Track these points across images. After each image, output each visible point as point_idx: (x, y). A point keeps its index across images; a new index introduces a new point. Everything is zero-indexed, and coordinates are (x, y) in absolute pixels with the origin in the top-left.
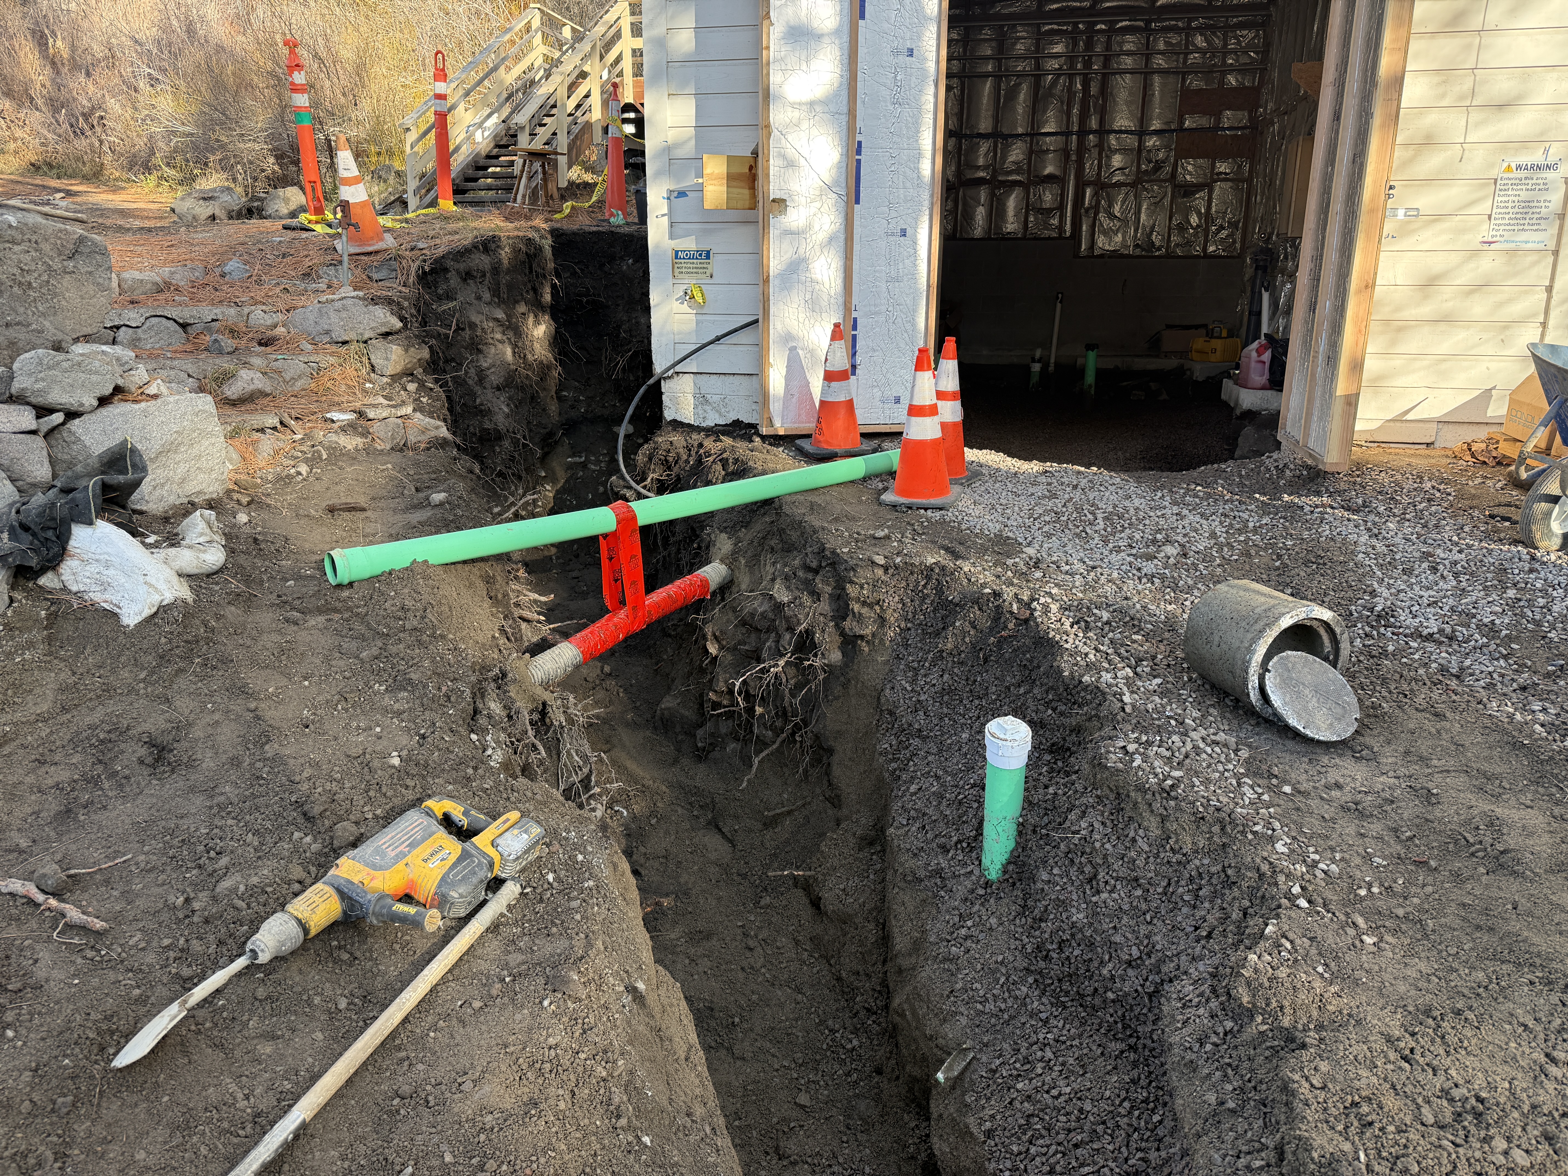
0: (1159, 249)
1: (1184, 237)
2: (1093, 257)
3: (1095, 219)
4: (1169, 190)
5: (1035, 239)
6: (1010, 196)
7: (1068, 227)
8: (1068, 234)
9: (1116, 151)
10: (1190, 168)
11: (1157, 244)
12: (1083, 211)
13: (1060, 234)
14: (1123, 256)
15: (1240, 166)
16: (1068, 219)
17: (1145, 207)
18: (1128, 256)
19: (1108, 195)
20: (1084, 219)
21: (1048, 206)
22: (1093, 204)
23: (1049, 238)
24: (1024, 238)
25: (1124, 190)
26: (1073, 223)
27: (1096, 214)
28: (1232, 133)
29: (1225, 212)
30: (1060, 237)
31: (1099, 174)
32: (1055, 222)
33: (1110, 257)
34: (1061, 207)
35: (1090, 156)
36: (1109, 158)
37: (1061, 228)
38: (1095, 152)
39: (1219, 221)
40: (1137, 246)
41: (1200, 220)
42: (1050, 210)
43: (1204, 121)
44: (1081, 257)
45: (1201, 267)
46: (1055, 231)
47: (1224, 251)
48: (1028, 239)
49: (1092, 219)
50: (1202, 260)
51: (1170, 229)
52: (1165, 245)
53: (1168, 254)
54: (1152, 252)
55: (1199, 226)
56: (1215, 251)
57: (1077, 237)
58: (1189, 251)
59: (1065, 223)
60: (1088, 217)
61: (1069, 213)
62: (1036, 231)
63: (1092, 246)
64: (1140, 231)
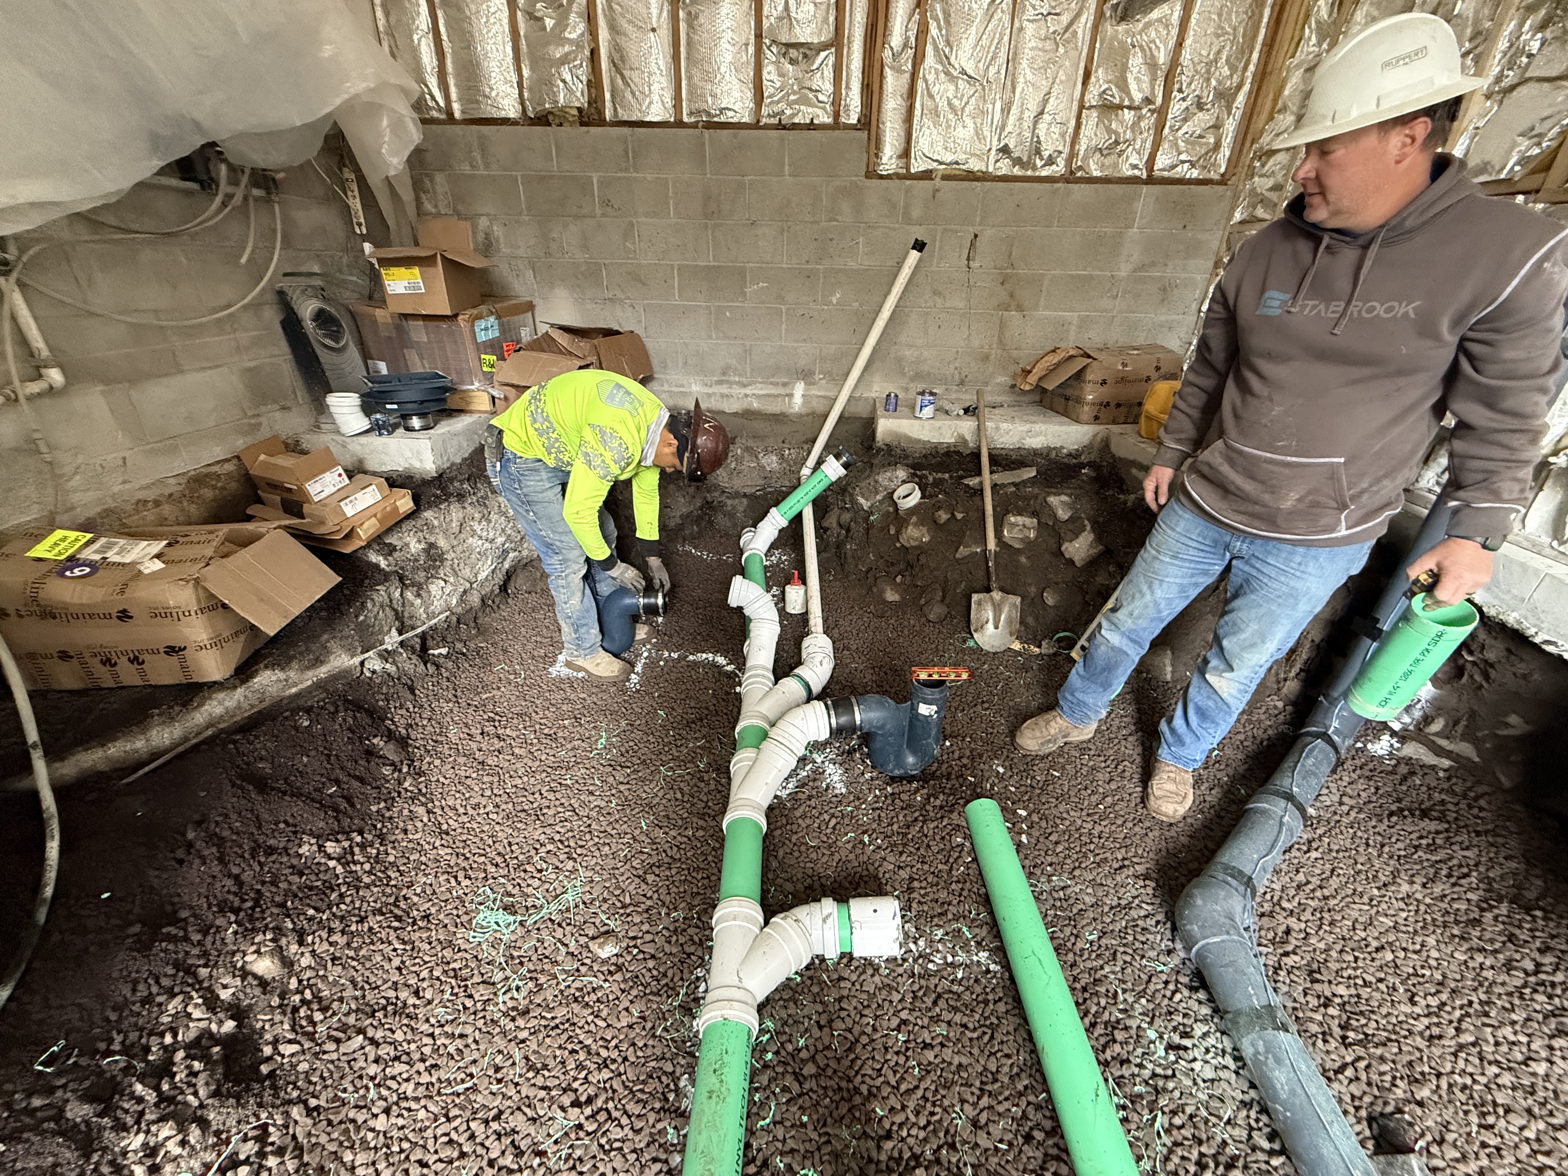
0: (1051, 161)
1: (1109, 130)
2: (909, 176)
3: (914, 75)
5: (780, 127)
7: (853, 99)
8: (853, 120)
11: (1049, 146)
12: (887, 54)
13: (837, 115)
14: (971, 176)
16: (855, 76)
17: (1031, 43)
18: (983, 177)
19: (947, 11)
20: (889, 75)
21: (807, 39)
22: (913, 33)
23: (811, 126)
24: (756, 125)
26: (865, 88)
27: (918, 59)
29: (1213, 62)
30: (836, 125)
32: (824, 82)
33: (946, 178)
34: (837, 42)
37: (837, 100)
39: (1195, 87)
40: (1004, 151)
41: (1153, 81)
42: (812, 51)
44: (882, 177)
45: (1139, 206)
46: (824, 109)
47: (1193, 165)
48: (767, 127)
49: (907, 76)
50: (1145, 188)
51: (1081, 107)
52: (1067, 150)
53: (1072, 173)
54: (1034, 168)
55: (1148, 101)
56: (1173, 167)
57: (874, 122)
58: (1115, 165)
59: (848, 87)
60: (899, 71)
61: (856, 59)
62: (781, 106)
63: (906, 149)
64: (1014, 110)
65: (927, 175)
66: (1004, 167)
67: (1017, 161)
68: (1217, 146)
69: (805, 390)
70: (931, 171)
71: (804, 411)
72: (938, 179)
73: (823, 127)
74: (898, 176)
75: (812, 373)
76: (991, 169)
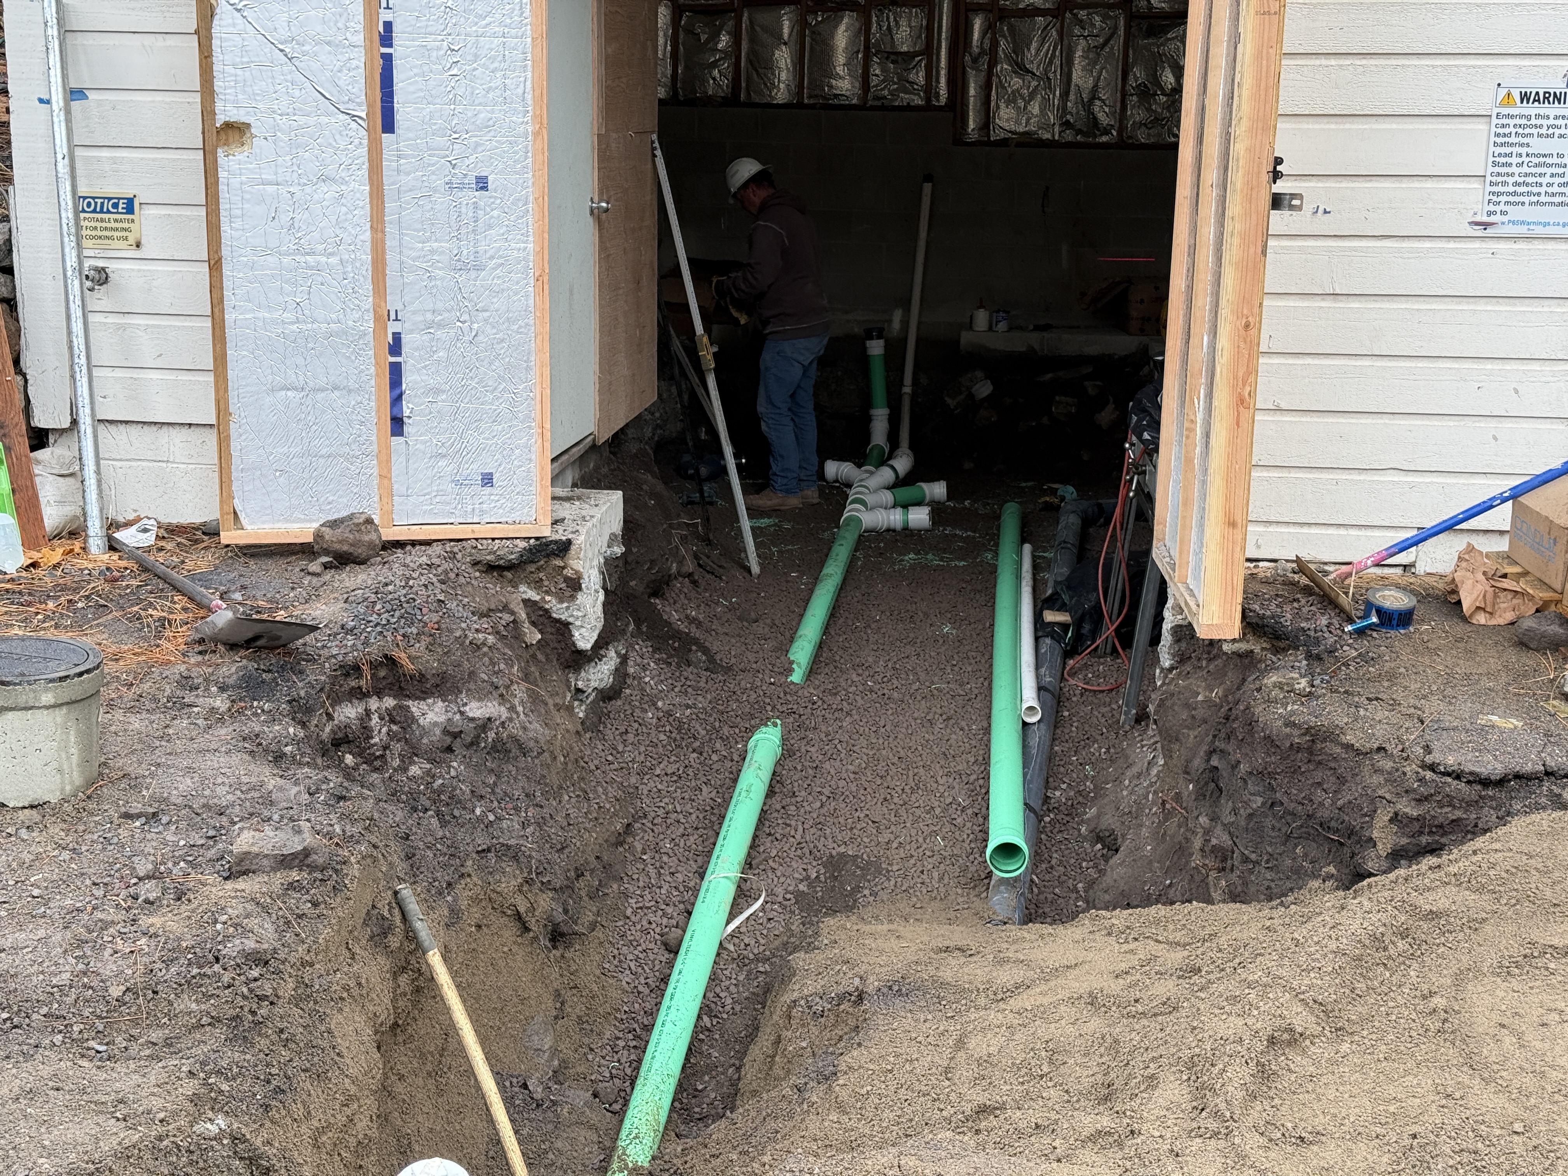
0: (1106, 132)
1: (1149, 110)
2: (989, 143)
3: (990, 73)
4: (1122, 22)
5: (883, 108)
6: (836, 27)
7: (942, 88)
8: (943, 100)
11: (1104, 121)
12: (967, 58)
13: (928, 100)
14: (1042, 143)
16: (943, 73)
17: (1079, 53)
18: (1051, 144)
19: (1013, 29)
20: (971, 73)
21: (905, 49)
22: (987, 45)
23: (909, 108)
24: (862, 107)
25: (1041, 22)
26: (952, 81)
27: (992, 65)
30: (928, 107)
32: (919, 77)
33: (1019, 145)
34: (929, 51)
37: (929, 89)
40: (1067, 125)
42: (909, 56)
44: (967, 144)
46: (919, 95)
48: (873, 108)
49: (984, 73)
51: (1124, 95)
52: (1117, 125)
53: (1123, 141)
54: (1094, 136)
57: (959, 106)
59: (938, 81)
60: (978, 70)
61: (943, 63)
62: (886, 92)
63: (986, 123)
64: (1072, 97)
65: (1004, 142)
66: (1069, 136)
67: (1079, 132)
69: (903, 316)
70: (1007, 139)
72: (1014, 146)
73: (917, 108)
74: (981, 143)
75: (909, 301)
76: (1056, 138)
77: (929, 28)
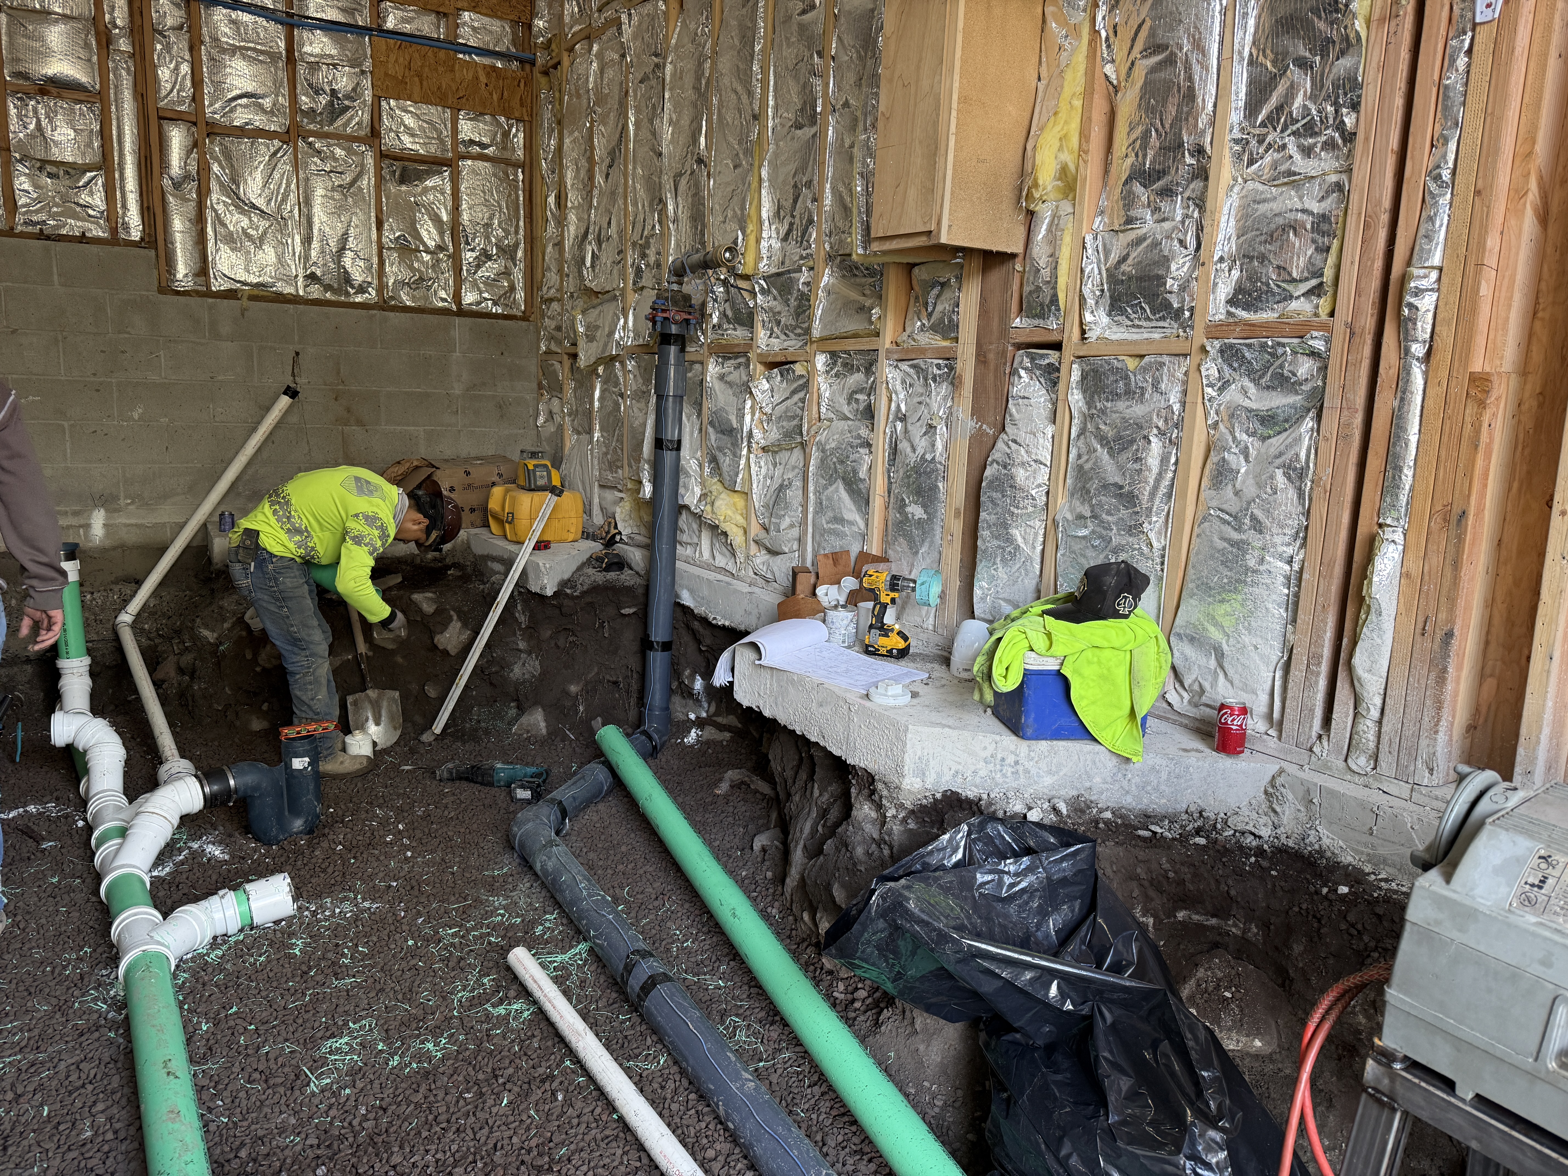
0: (362, 290)
1: (411, 268)
2: (211, 294)
3: (201, 205)
4: (370, 161)
5: (41, 236)
7: (134, 218)
8: (136, 235)
9: (233, 50)
10: (409, 121)
11: (358, 277)
12: (167, 183)
13: (114, 231)
14: (280, 298)
15: (506, 134)
16: (131, 198)
17: (320, 192)
18: (294, 300)
19: (227, 154)
20: (173, 202)
21: (68, 158)
22: (193, 168)
23: (83, 239)
24: (7, 233)
25: (264, 149)
26: (146, 210)
27: (203, 193)
28: (487, 61)
29: (488, 226)
30: (115, 239)
31: (196, 98)
32: (94, 200)
33: (253, 298)
34: (107, 166)
35: (168, 48)
36: (217, 64)
37: (113, 217)
38: (180, 45)
39: (479, 242)
40: (311, 278)
41: (441, 233)
42: (75, 170)
43: (426, 25)
44: (178, 293)
45: (456, 334)
46: (97, 224)
47: (495, 303)
48: (22, 235)
49: (193, 204)
50: (457, 320)
51: (381, 248)
52: (375, 282)
53: (385, 301)
54: (347, 294)
55: (440, 248)
56: (479, 303)
57: (161, 242)
58: (426, 298)
59: (124, 207)
60: (183, 198)
61: (131, 183)
62: (41, 217)
63: (203, 269)
64: (315, 244)
65: (230, 294)
66: (315, 291)
67: (328, 288)
68: (512, 288)
69: (107, 518)
70: (236, 291)
71: (108, 543)
72: (245, 299)
73: (97, 241)
74: (198, 293)
75: (115, 498)
76: (301, 293)
77: (104, 134)
